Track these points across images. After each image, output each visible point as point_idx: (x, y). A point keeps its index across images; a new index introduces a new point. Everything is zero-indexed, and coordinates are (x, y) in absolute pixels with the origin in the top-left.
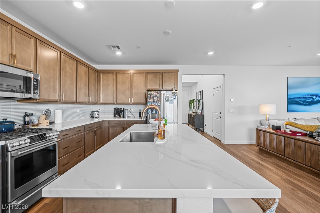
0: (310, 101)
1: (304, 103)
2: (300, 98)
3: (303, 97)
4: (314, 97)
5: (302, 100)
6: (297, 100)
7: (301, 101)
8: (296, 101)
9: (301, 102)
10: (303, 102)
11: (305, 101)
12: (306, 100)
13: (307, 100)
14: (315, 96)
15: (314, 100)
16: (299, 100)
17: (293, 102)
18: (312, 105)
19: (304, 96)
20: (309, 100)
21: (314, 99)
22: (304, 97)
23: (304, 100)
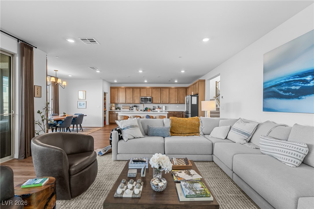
0: (298, 88)
1: (287, 94)
2: (280, 85)
3: (284, 82)
4: (309, 78)
5: (284, 88)
6: (275, 89)
7: (281, 90)
8: (274, 92)
9: (281, 92)
10: (285, 91)
11: (288, 91)
12: (290, 87)
13: (293, 88)
14: (310, 76)
15: (309, 85)
16: (278, 89)
17: (270, 94)
18: (304, 97)
19: (287, 80)
20: (296, 86)
21: (307, 82)
22: (286, 82)
23: (286, 87)
